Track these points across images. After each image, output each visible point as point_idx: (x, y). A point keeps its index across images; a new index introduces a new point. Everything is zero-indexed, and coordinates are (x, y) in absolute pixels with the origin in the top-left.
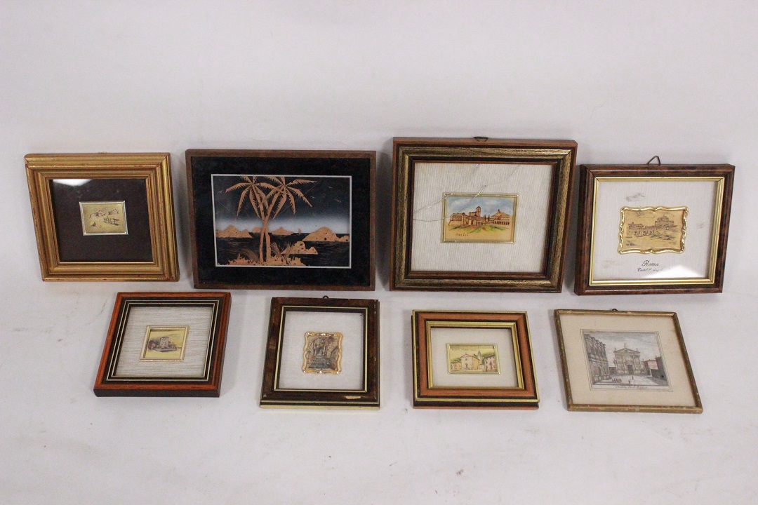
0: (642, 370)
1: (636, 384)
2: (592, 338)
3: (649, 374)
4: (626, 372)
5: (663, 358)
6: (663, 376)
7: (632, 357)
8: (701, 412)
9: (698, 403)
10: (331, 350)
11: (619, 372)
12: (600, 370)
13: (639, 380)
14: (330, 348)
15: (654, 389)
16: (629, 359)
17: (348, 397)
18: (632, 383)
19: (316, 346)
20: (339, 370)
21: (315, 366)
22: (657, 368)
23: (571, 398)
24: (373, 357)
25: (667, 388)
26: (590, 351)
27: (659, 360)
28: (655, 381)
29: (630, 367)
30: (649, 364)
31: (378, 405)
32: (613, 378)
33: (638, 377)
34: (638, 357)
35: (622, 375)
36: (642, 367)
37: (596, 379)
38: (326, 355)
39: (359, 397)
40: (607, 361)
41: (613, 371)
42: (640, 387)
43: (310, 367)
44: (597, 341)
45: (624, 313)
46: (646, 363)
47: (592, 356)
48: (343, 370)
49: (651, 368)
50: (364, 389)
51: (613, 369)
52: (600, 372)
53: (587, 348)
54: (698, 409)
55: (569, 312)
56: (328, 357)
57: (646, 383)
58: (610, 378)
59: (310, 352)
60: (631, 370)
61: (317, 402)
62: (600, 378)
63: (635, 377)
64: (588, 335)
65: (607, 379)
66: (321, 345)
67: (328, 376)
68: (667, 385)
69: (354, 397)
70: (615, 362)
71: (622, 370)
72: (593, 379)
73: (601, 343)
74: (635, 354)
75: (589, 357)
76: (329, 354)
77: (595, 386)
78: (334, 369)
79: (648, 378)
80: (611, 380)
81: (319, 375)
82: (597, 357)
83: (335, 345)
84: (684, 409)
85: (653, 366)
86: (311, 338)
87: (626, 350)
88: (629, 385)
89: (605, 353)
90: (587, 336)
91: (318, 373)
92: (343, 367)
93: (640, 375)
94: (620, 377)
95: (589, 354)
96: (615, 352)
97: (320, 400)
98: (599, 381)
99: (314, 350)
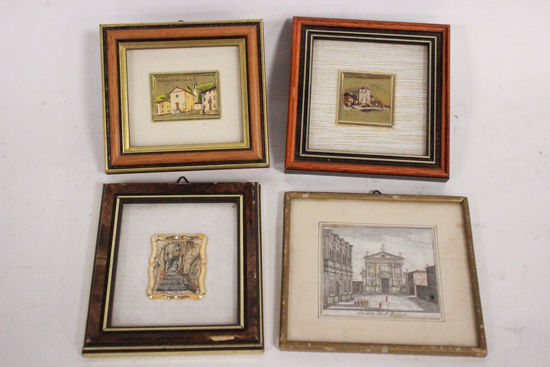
0: (403, 287)
1: (391, 308)
2: (335, 236)
3: (412, 293)
4: (377, 289)
5: (438, 268)
6: (432, 297)
7: (390, 266)
8: (485, 355)
9: (481, 343)
10: (190, 261)
11: (368, 289)
12: (338, 285)
13: (396, 302)
14: (189, 257)
15: (417, 318)
16: (386, 268)
17: (215, 338)
18: (384, 307)
19: (168, 254)
20: (203, 291)
21: (166, 287)
22: (425, 284)
23: (286, 330)
24: (251, 272)
25: (437, 315)
26: (327, 256)
27: (431, 271)
28: (420, 305)
29: (385, 282)
30: (415, 276)
31: (262, 348)
32: (356, 299)
33: (395, 297)
34: (399, 265)
35: (371, 294)
36: (404, 281)
37: (330, 300)
38: (182, 269)
39: (232, 338)
40: (351, 272)
41: (358, 287)
42: (396, 314)
43: (158, 290)
44: (341, 240)
45: (388, 198)
46: (410, 276)
47: (330, 263)
48: (208, 294)
49: (417, 282)
50: (239, 323)
51: (359, 284)
52: (338, 290)
53: (324, 250)
54: (478, 350)
55: (306, 196)
56: (185, 272)
57: (406, 308)
58: (352, 299)
59: (159, 265)
60: (385, 287)
61: (167, 347)
62: (337, 298)
63: (390, 297)
64: (328, 231)
65: (347, 301)
66: (176, 254)
67: (186, 302)
68: (438, 311)
69: (224, 338)
70: (364, 273)
71: (372, 286)
72: (325, 298)
73: (347, 243)
74: (397, 261)
75: (326, 266)
76: (187, 267)
77: (326, 312)
78: (194, 291)
79: (411, 299)
80: (352, 303)
81: (173, 301)
82: (338, 265)
83: (195, 254)
84: (458, 350)
85: (421, 280)
86: (162, 244)
87: (383, 255)
88: (379, 310)
89: (350, 260)
90: (328, 233)
91: (172, 298)
92: (208, 288)
93: (400, 294)
94: (367, 298)
95: (325, 260)
96: (366, 257)
97: (173, 344)
98: (334, 303)
99: (165, 262)
